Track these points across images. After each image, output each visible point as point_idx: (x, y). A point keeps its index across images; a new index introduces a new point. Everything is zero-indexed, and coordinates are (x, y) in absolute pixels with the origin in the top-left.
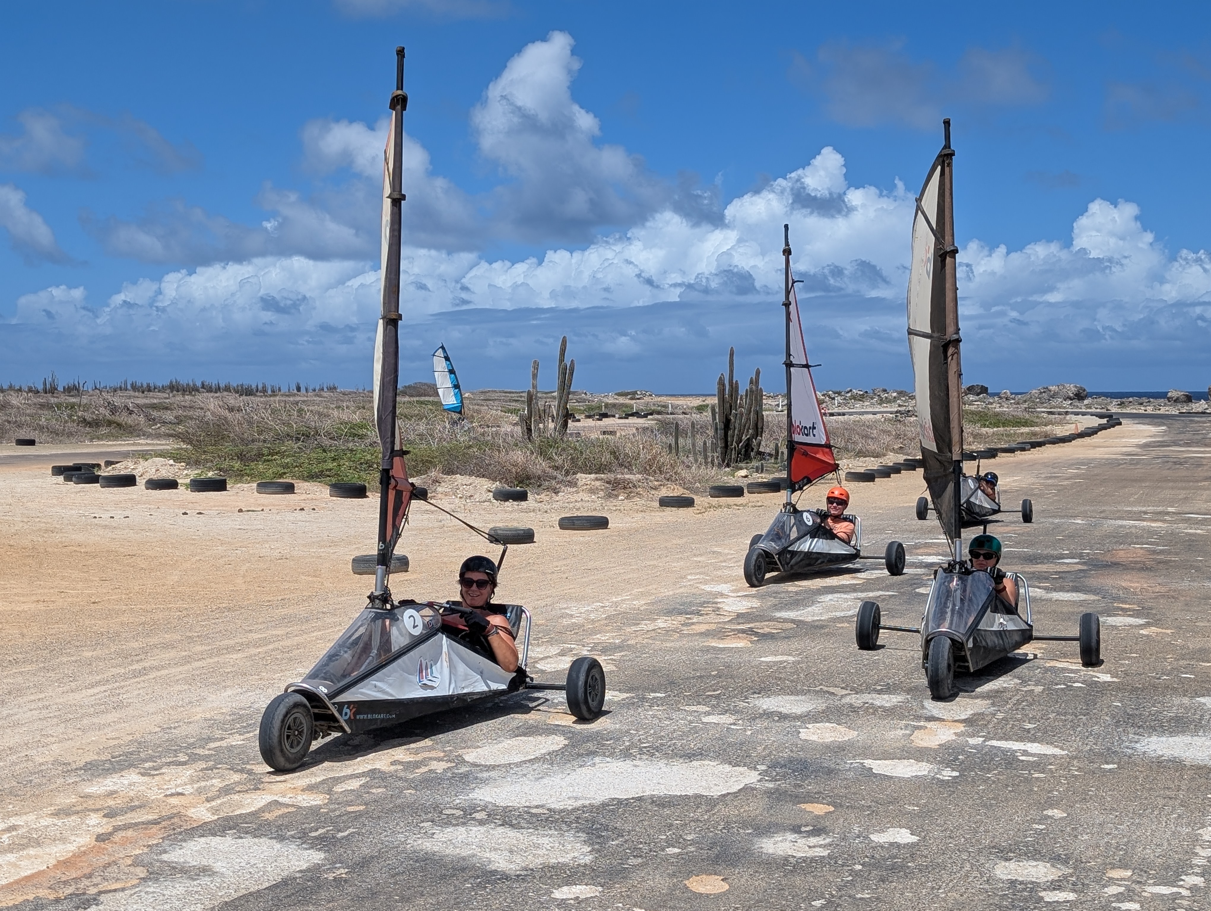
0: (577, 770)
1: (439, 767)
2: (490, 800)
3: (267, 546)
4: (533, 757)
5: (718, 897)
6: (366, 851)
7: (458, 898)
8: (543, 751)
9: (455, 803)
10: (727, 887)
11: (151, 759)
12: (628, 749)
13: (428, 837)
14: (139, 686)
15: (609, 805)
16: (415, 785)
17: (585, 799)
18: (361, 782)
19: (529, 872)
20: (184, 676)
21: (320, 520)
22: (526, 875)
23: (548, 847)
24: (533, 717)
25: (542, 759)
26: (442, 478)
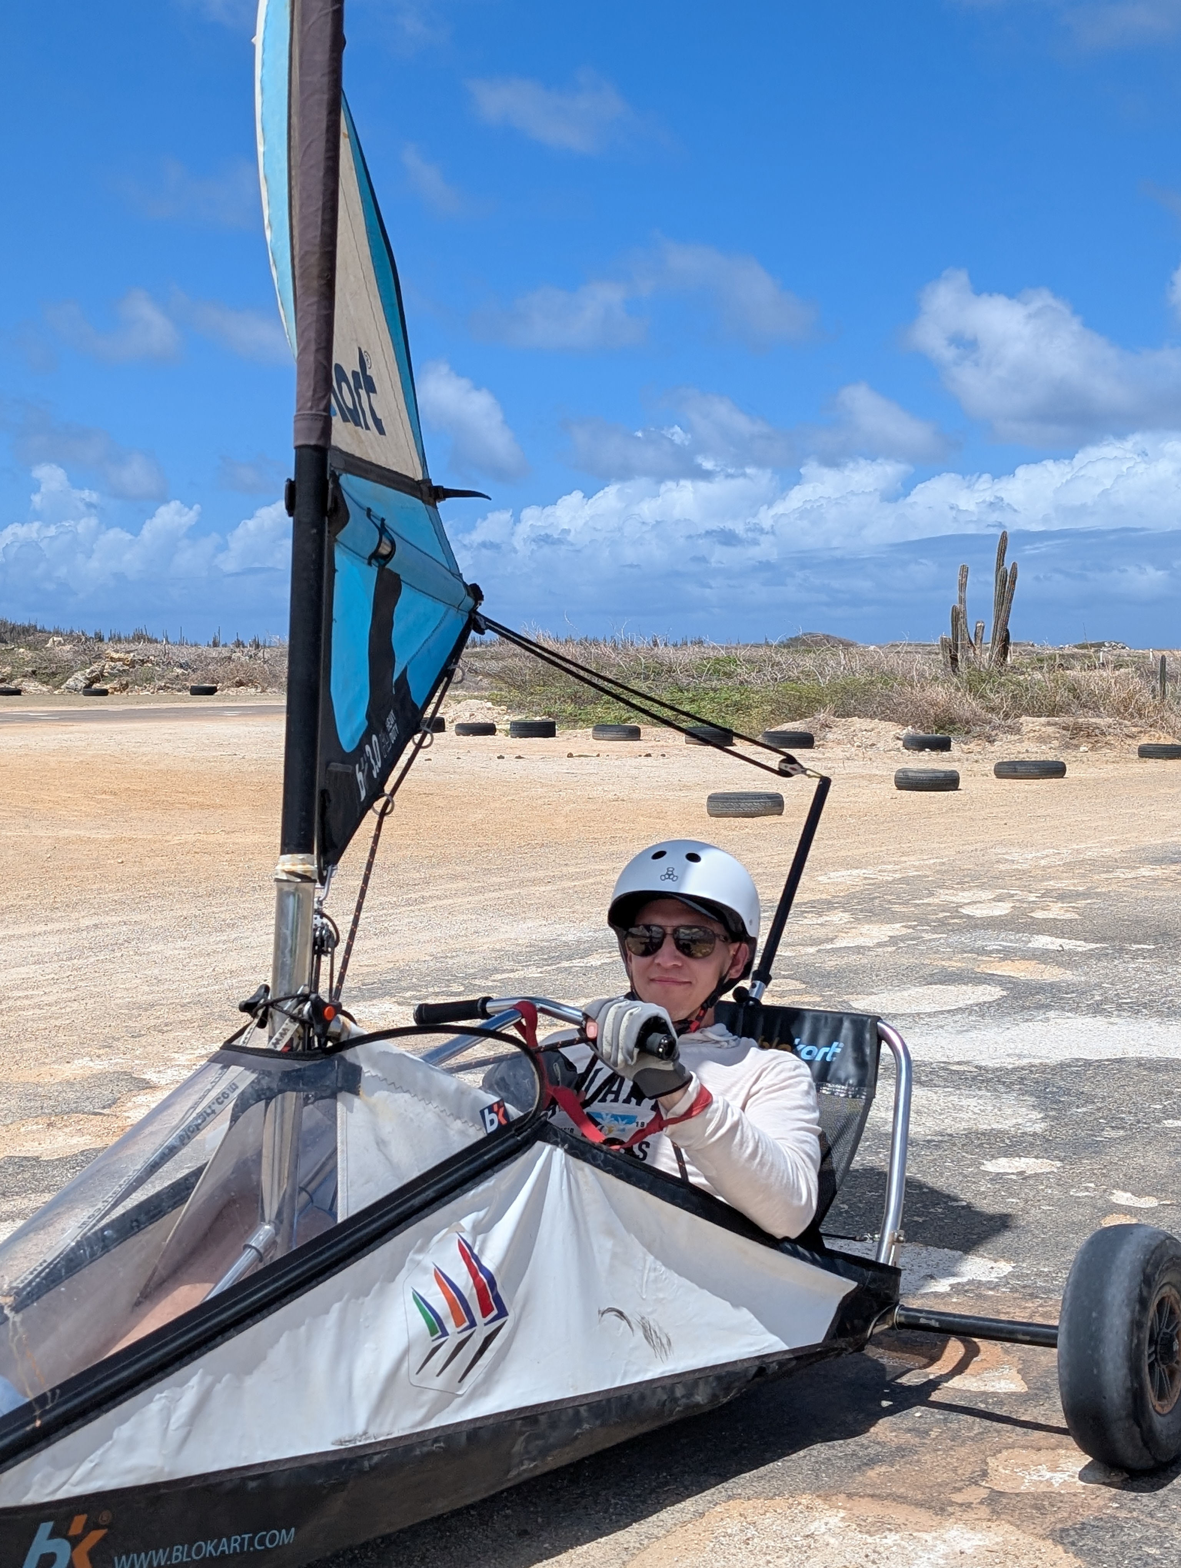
0: (1021, 1025)
3: (600, 788)
4: (954, 1008)
8: (970, 1002)
11: (414, 988)
12: (1099, 1004)
14: (412, 914)
15: (1071, 1066)
17: (1034, 1057)
19: (946, 1138)
20: (472, 906)
21: (671, 766)
22: (942, 1141)
23: (976, 1110)
24: (955, 964)
25: (968, 1010)
26: (833, 721)
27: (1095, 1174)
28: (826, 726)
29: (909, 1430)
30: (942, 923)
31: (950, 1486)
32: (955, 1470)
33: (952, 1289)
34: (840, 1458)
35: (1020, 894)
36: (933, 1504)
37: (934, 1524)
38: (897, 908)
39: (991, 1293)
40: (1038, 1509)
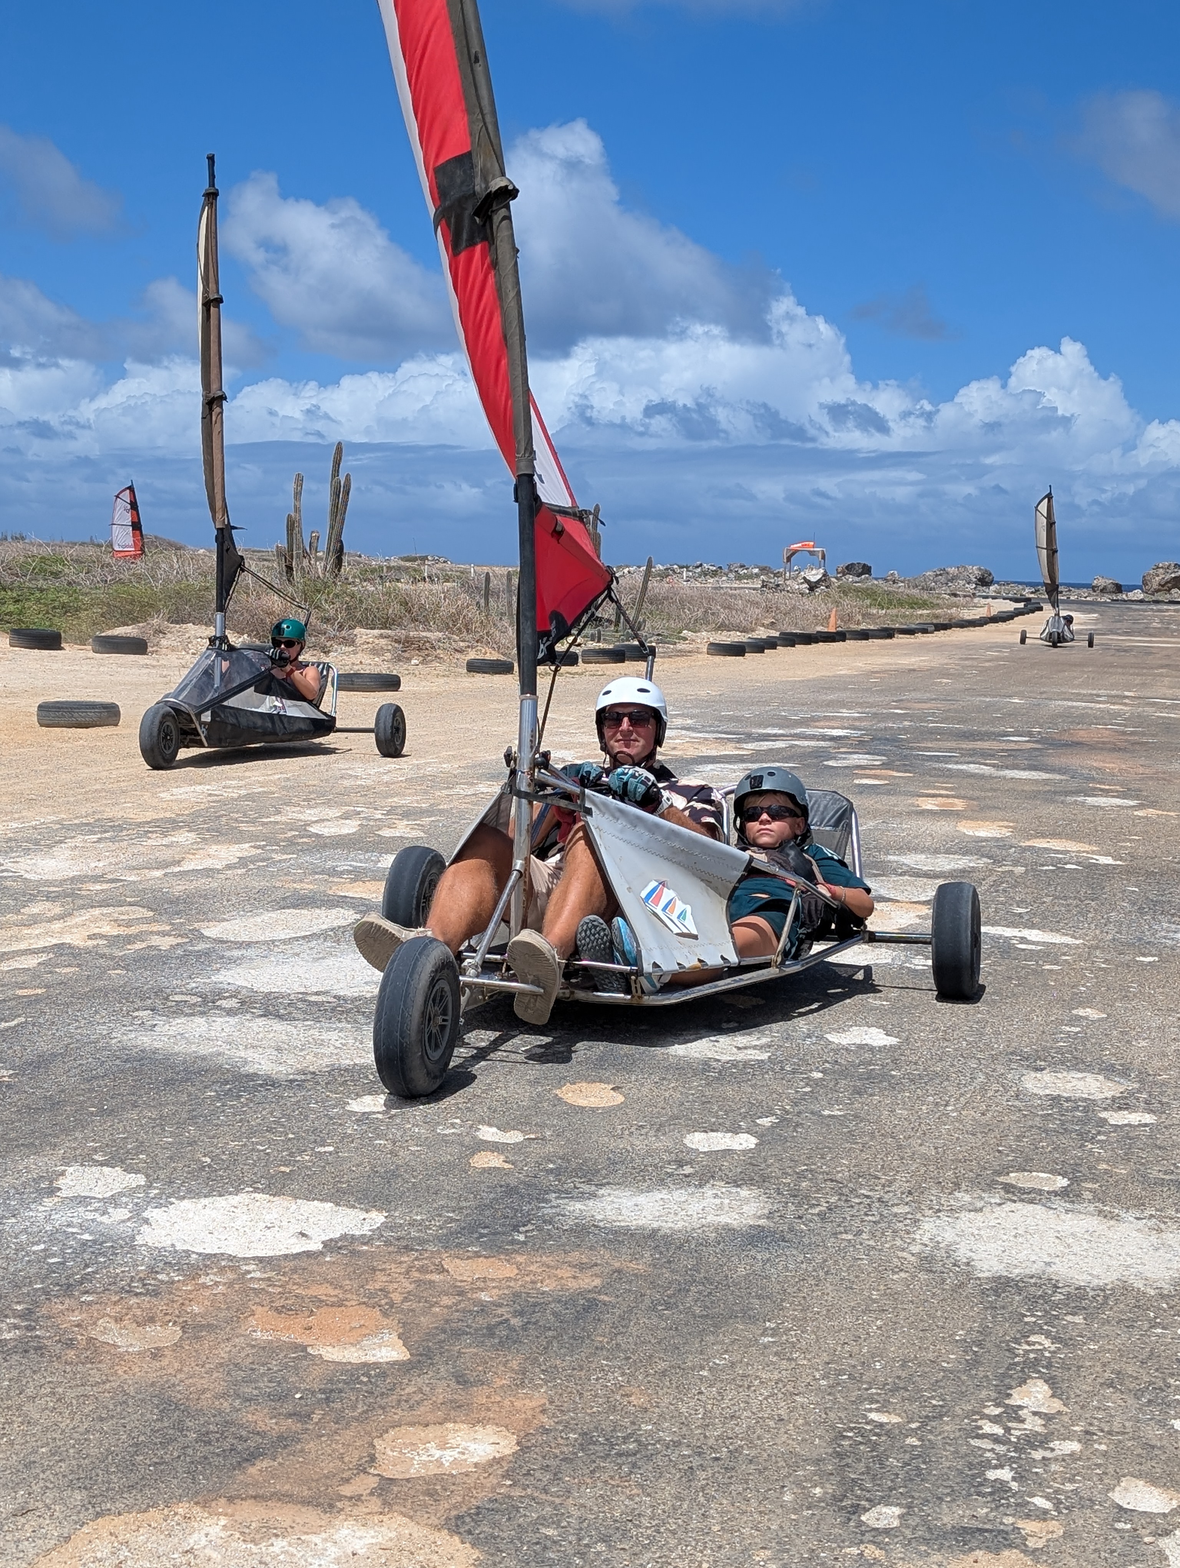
1: (165, 943)
2: (245, 984)
4: (308, 933)
5: (609, 1112)
6: (43, 1046)
7: (194, 1110)
8: (324, 927)
9: (189, 987)
10: (620, 1099)
13: (146, 1030)
16: (125, 964)
18: (40, 960)
19: (309, 1077)
22: (304, 1081)
23: (338, 1044)
24: (307, 887)
25: (323, 935)
26: (168, 627)
27: (460, 1109)
28: (160, 631)
29: (290, 1415)
30: (291, 842)
31: (338, 1478)
32: (341, 1458)
33: (325, 1247)
34: (218, 1455)
35: (366, 812)
36: (321, 1500)
37: (323, 1523)
38: (243, 827)
39: (365, 1248)
40: (430, 1495)
